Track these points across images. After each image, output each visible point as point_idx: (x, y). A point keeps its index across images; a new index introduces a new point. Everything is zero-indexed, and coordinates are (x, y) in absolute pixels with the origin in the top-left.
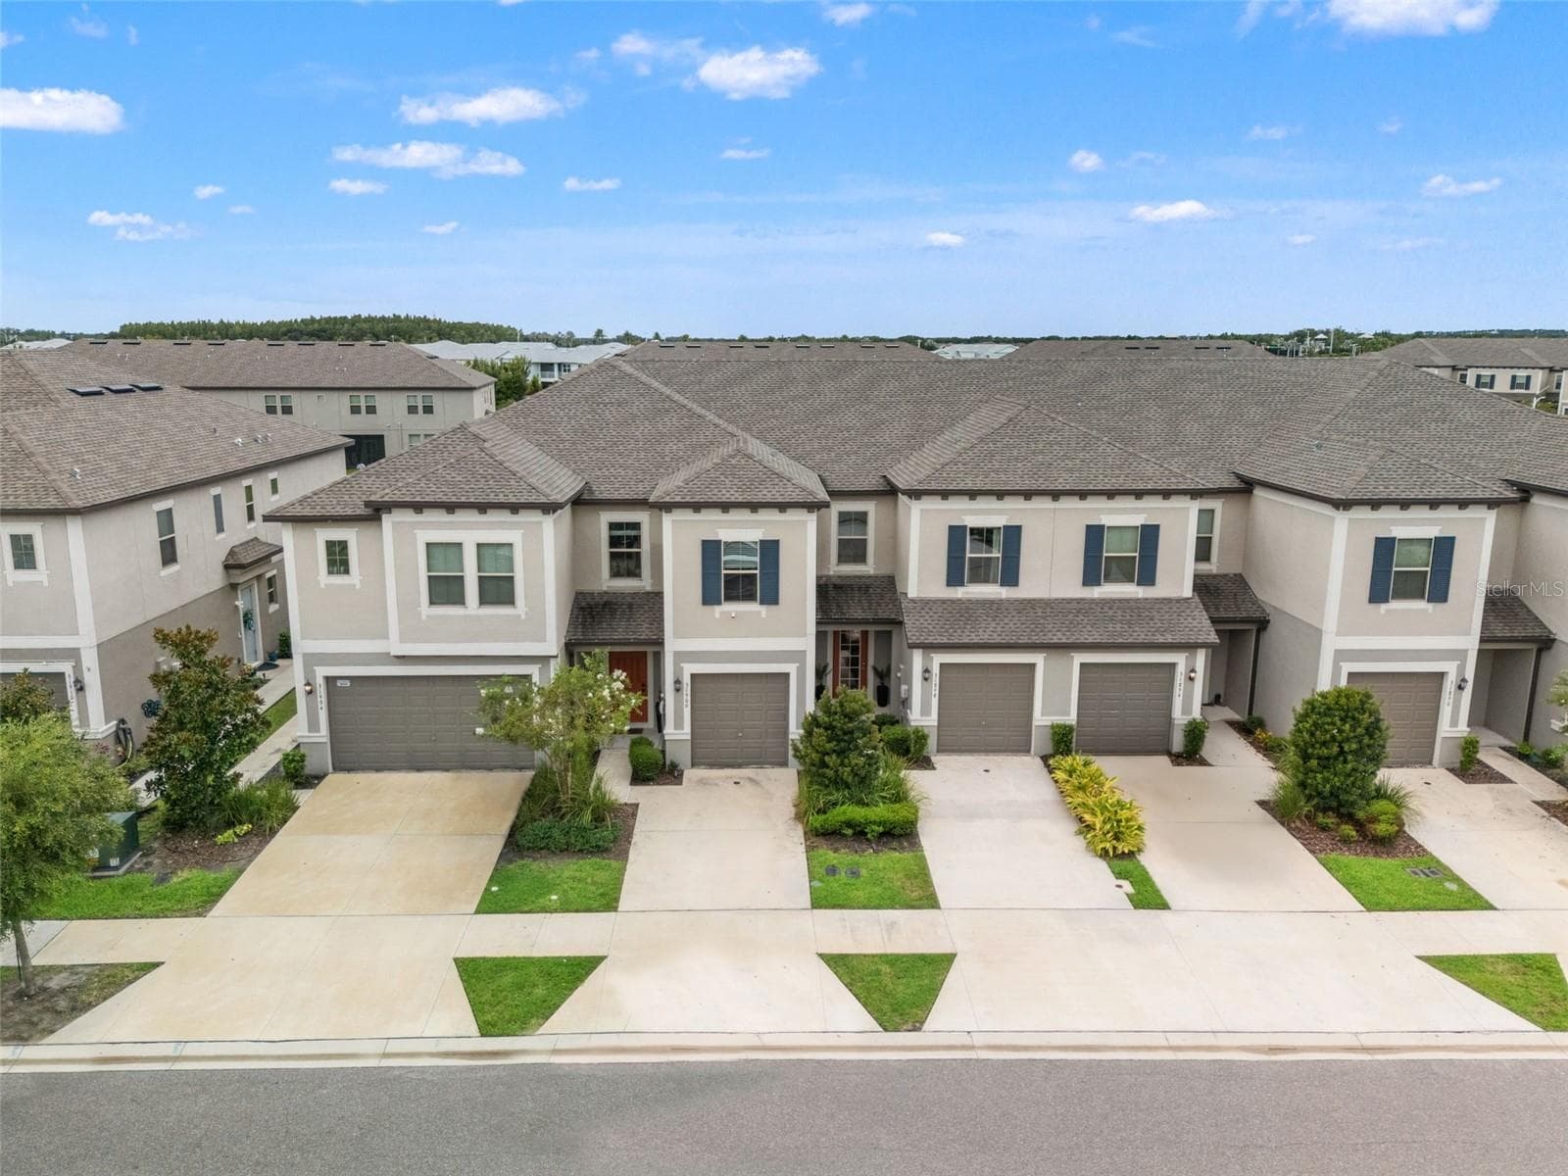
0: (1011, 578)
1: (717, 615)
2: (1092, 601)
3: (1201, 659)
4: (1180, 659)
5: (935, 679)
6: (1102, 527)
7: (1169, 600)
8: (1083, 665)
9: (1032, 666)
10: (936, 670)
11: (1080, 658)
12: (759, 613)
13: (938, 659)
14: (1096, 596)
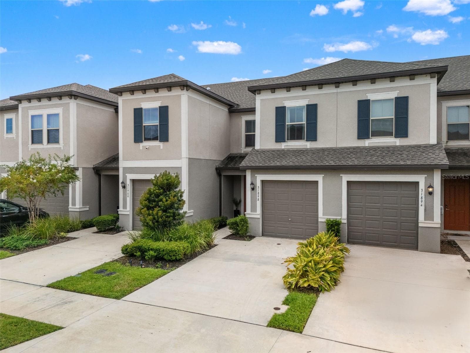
0: (313, 137)
1: (141, 148)
2: (365, 148)
3: (437, 179)
4: (421, 179)
5: (259, 190)
6: (368, 101)
7: (419, 147)
8: (349, 183)
9: (316, 183)
10: (259, 184)
11: (346, 178)
12: (160, 146)
13: (260, 178)
14: (367, 145)
